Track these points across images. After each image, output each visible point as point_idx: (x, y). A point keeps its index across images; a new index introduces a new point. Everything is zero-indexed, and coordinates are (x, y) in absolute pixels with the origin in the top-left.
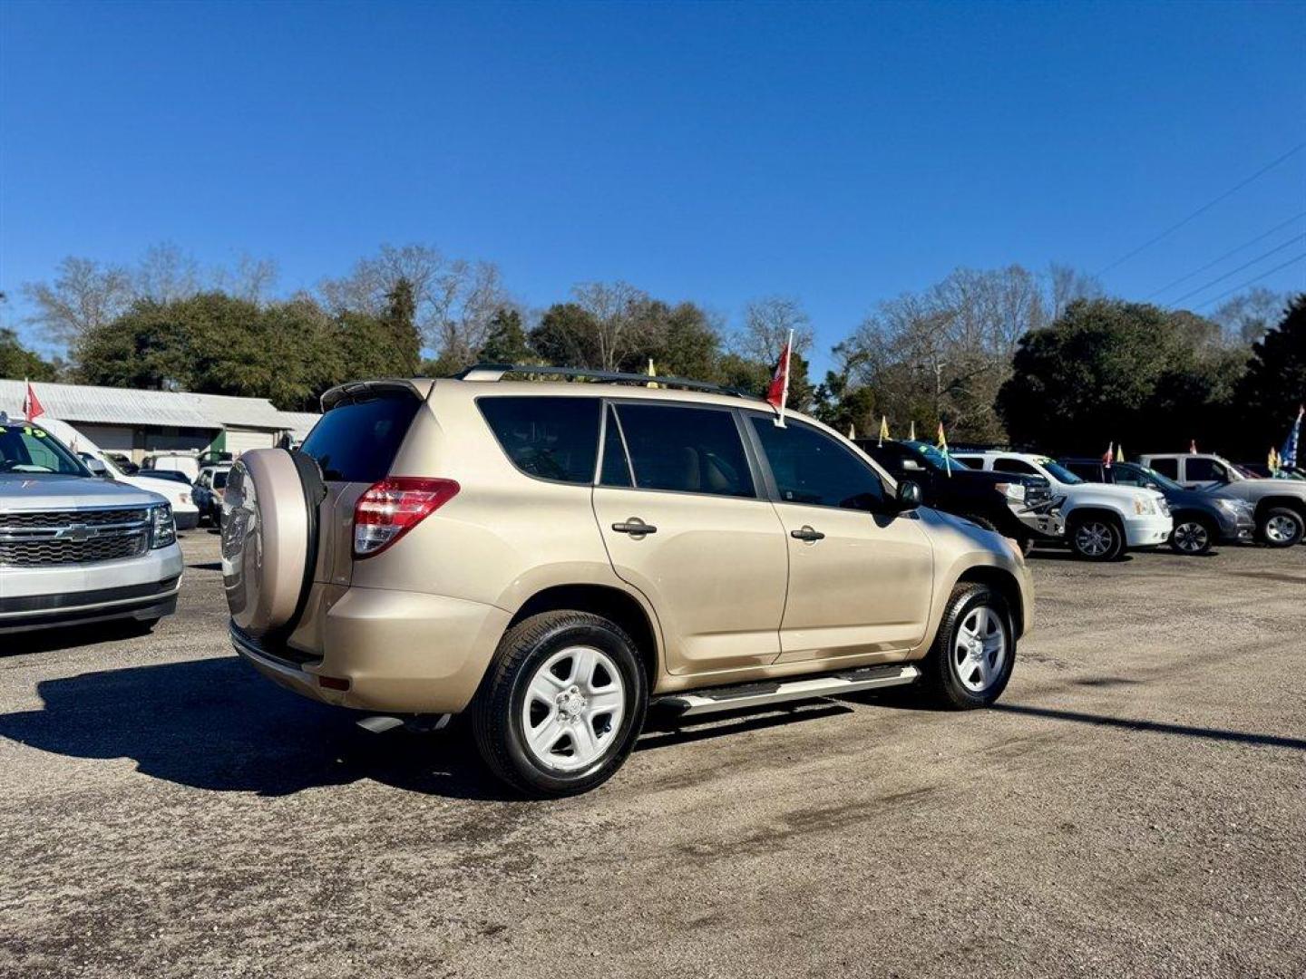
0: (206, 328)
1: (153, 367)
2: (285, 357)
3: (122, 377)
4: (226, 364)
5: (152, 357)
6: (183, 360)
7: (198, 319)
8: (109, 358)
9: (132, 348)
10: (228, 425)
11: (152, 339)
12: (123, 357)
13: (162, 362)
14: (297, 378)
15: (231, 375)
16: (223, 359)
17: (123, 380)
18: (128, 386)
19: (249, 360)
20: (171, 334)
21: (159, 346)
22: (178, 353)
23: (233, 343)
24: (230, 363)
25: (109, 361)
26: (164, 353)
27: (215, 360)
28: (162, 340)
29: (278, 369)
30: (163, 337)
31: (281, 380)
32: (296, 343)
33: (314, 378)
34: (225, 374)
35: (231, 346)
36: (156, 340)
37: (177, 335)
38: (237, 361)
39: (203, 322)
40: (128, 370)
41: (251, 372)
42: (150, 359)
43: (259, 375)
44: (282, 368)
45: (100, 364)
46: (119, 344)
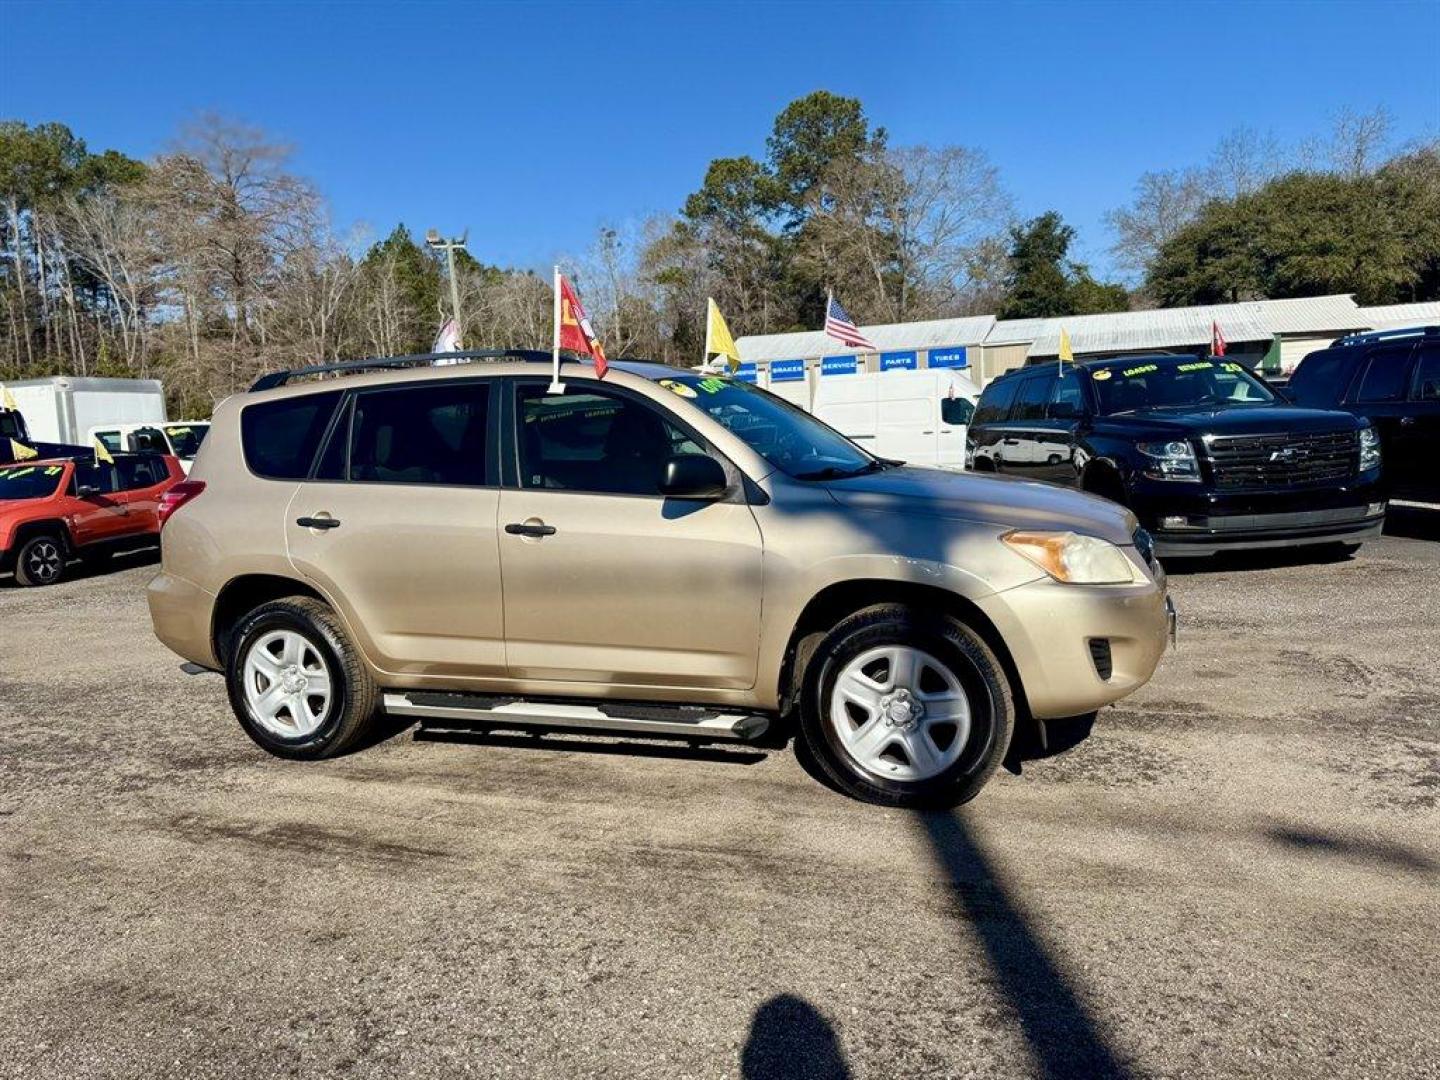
0: (1274, 221)
1: (1214, 278)
2: (1373, 237)
3: (1183, 295)
4: (1294, 259)
5: (1215, 267)
6: (1245, 263)
7: (1265, 213)
8: (1169, 277)
9: (1192, 260)
10: (1284, 335)
11: (1213, 247)
12: (1183, 274)
13: (1221, 270)
14: (1392, 260)
15: (1302, 270)
16: (1292, 253)
17: (1184, 298)
18: (1190, 304)
19: (1324, 249)
20: (1234, 236)
21: (1219, 253)
22: (1239, 257)
23: (1304, 233)
24: (1300, 258)
25: (1169, 280)
26: (1223, 261)
27: (1281, 258)
28: (1223, 245)
29: (1364, 253)
30: (1224, 242)
31: (1369, 267)
32: (1393, 213)
33: (1418, 256)
34: (1294, 272)
35: (1302, 236)
36: (1217, 246)
37: (1239, 235)
38: (1308, 253)
39: (1271, 213)
40: (1188, 286)
41: (1326, 264)
42: (1210, 270)
43: (1336, 266)
44: (1369, 252)
45: (1160, 283)
46: (1179, 259)
